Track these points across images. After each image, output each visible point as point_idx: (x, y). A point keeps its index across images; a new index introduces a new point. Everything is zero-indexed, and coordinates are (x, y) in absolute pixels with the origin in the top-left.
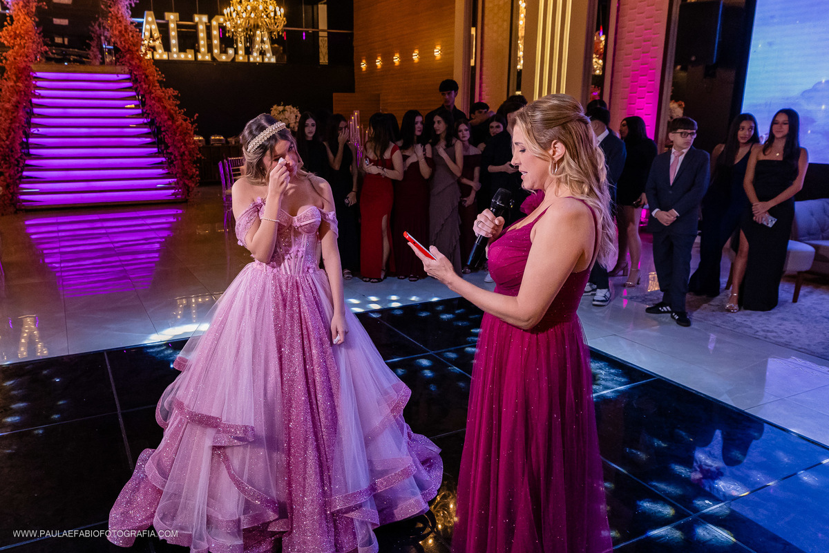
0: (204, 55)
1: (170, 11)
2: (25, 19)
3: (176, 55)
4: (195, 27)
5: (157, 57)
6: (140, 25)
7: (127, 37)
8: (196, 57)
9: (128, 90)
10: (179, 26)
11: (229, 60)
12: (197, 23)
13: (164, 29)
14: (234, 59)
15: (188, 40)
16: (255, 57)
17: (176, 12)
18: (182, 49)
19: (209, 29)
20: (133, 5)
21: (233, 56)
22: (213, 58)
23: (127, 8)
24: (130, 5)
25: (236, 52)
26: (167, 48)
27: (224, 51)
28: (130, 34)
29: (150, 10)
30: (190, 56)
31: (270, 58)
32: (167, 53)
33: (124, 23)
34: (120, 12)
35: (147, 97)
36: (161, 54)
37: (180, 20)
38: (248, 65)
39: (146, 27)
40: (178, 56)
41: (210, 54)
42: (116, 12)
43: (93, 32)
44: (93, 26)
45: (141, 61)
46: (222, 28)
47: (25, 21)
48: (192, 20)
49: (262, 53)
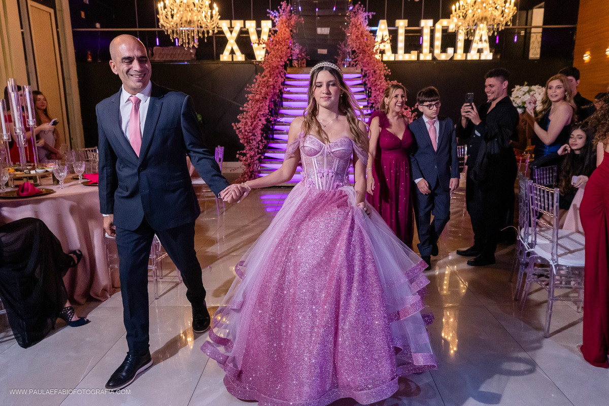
0: (426, 55)
1: (400, 18)
2: (285, 30)
3: (402, 56)
4: (420, 32)
5: (385, 58)
6: (374, 32)
7: (362, 40)
8: (418, 57)
9: (358, 86)
10: (406, 31)
11: (448, 59)
12: (423, 27)
13: (394, 34)
14: (453, 57)
15: (413, 43)
16: (473, 56)
17: (404, 18)
18: (407, 50)
19: (432, 32)
20: (371, 17)
21: (452, 55)
22: (434, 58)
23: (366, 19)
24: (368, 16)
25: (455, 52)
26: (394, 50)
27: (444, 50)
28: (365, 37)
29: (383, 19)
30: (413, 56)
31: (488, 55)
32: (394, 55)
33: (361, 29)
34: (359, 22)
35: (373, 89)
36: (389, 56)
37: (408, 26)
38: (465, 63)
39: (379, 34)
40: (403, 57)
41: (431, 54)
42: (356, 21)
43: (340, 49)
44: (340, 45)
45: (371, 59)
46: (445, 31)
47: (285, 32)
48: (418, 25)
49: (480, 51)
